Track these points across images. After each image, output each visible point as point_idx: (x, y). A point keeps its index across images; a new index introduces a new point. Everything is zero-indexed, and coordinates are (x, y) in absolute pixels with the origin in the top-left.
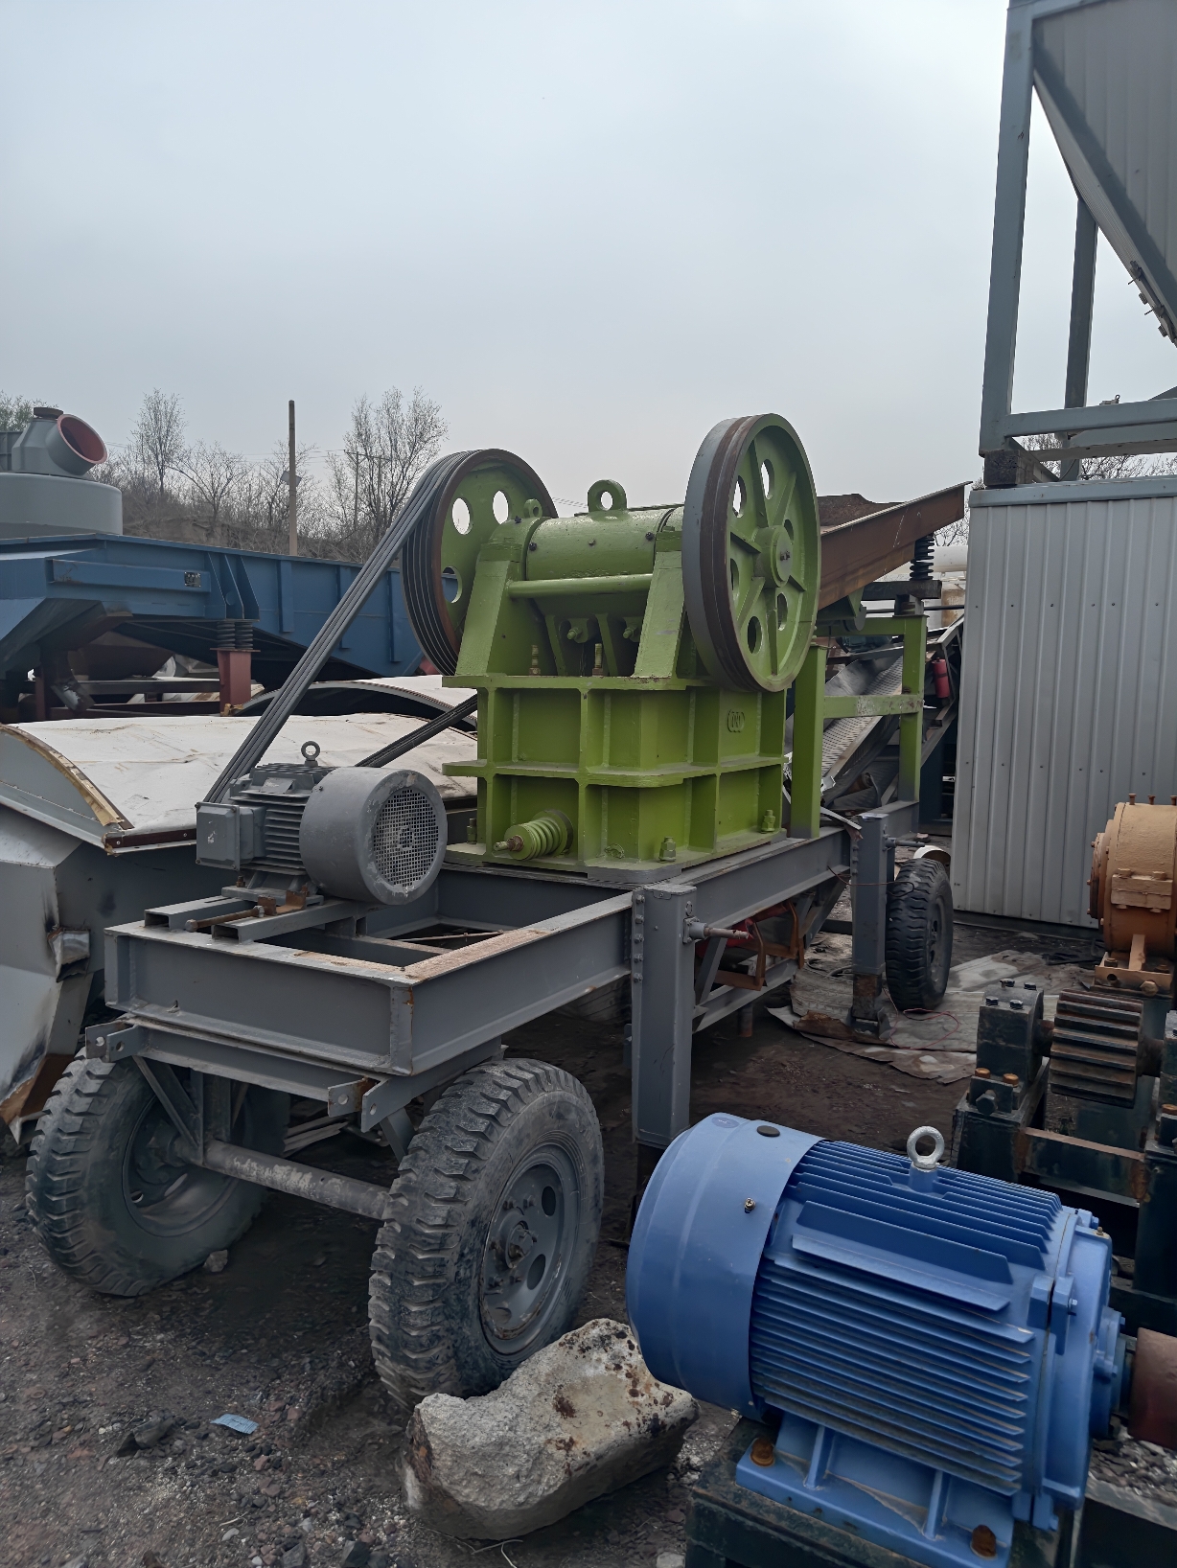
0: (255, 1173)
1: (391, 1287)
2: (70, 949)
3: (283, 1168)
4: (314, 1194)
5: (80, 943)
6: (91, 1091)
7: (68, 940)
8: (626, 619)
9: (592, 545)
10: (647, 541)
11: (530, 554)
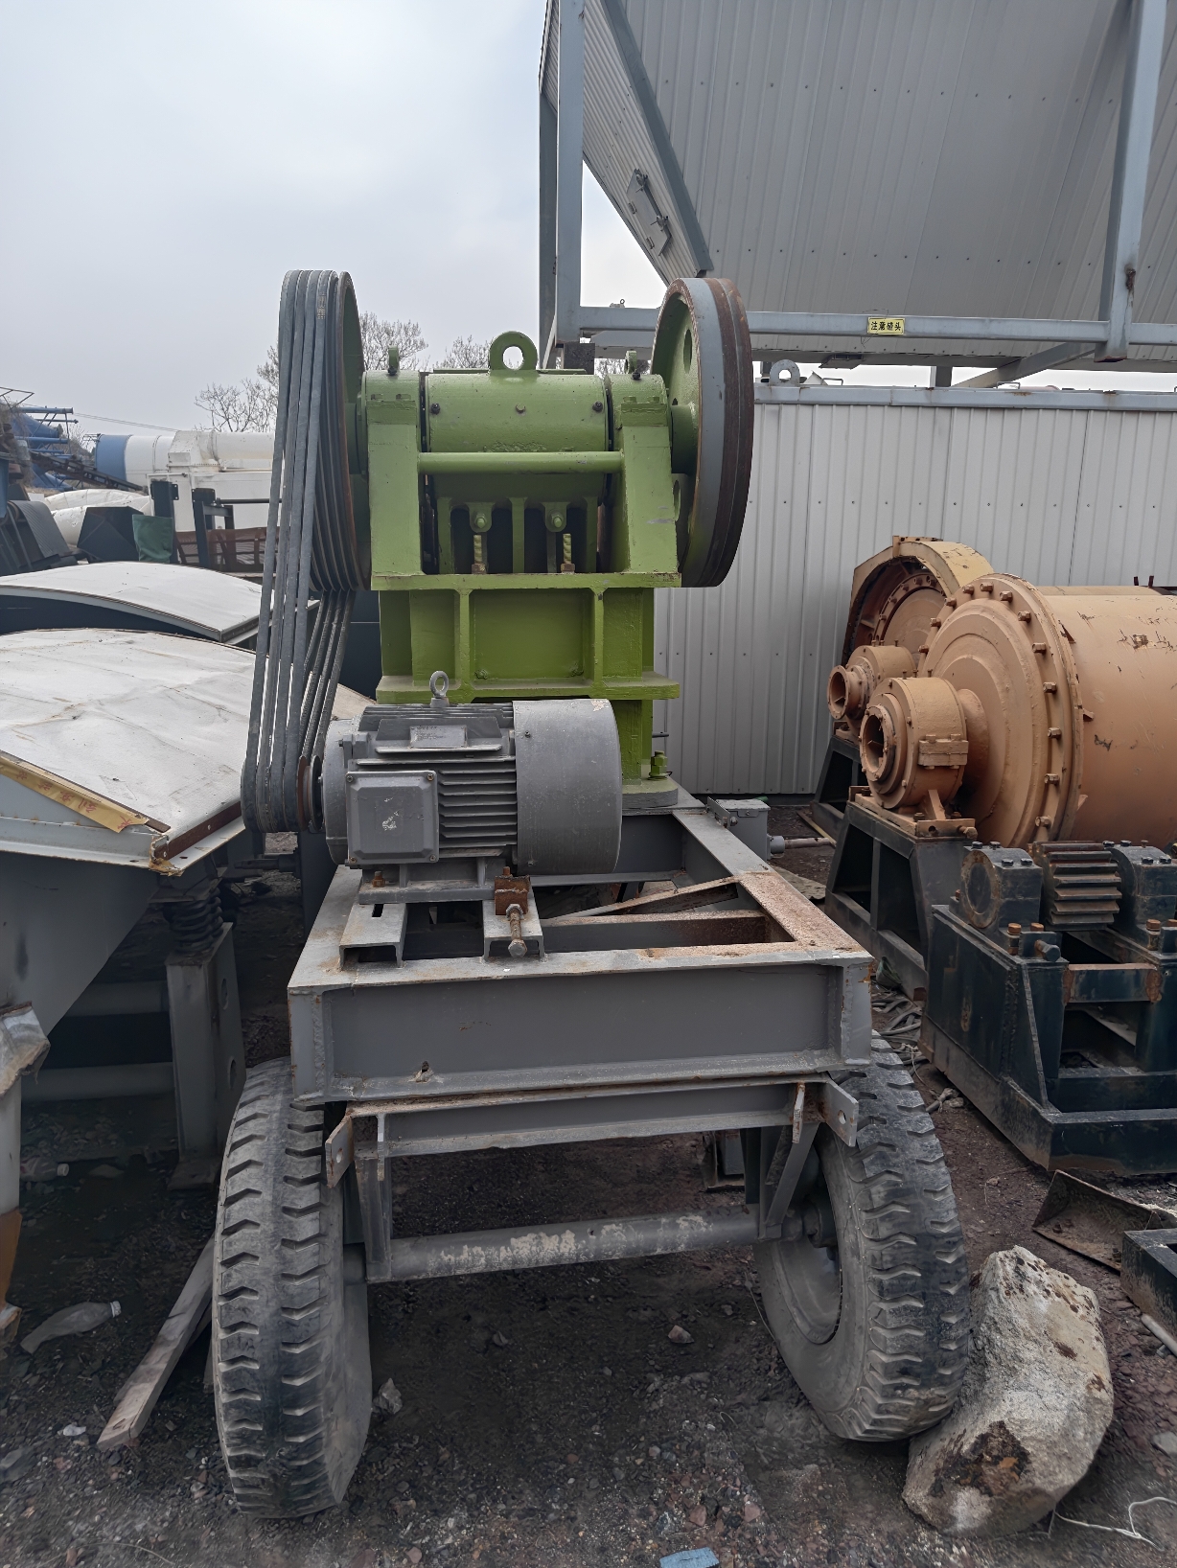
0: (483, 1260)
1: (925, 1309)
2: (22, 1040)
3: (524, 1238)
4: (587, 1255)
5: (29, 1027)
6: (310, 1234)
7: (13, 1027)
8: (545, 504)
9: (521, 412)
10: (594, 412)
11: (431, 418)
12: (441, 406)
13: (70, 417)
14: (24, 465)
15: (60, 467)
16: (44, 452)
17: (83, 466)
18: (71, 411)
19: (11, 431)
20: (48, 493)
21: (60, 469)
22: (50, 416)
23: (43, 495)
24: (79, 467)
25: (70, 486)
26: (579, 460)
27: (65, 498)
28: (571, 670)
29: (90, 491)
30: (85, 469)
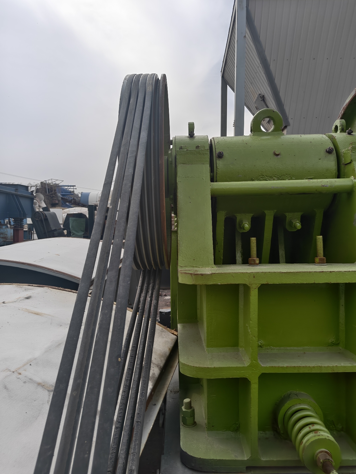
8: (287, 214)
9: (277, 155)
10: (327, 154)
11: (218, 161)
12: (224, 154)
13: (74, 187)
14: (59, 201)
15: (69, 201)
16: (66, 197)
17: (76, 201)
18: (75, 186)
19: (56, 191)
20: (64, 209)
21: (70, 202)
22: (69, 187)
23: (62, 209)
24: (75, 201)
25: (73, 207)
26: (323, 185)
27: (69, 210)
28: (330, 341)
29: (76, 208)
30: (77, 202)
